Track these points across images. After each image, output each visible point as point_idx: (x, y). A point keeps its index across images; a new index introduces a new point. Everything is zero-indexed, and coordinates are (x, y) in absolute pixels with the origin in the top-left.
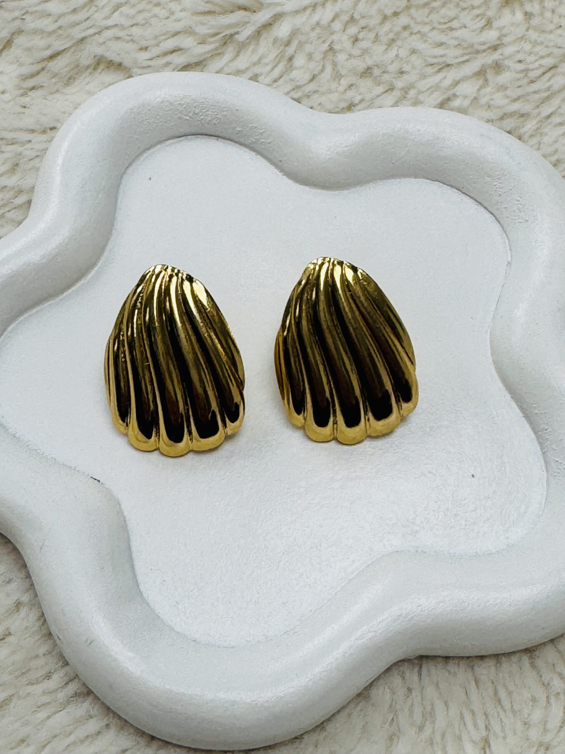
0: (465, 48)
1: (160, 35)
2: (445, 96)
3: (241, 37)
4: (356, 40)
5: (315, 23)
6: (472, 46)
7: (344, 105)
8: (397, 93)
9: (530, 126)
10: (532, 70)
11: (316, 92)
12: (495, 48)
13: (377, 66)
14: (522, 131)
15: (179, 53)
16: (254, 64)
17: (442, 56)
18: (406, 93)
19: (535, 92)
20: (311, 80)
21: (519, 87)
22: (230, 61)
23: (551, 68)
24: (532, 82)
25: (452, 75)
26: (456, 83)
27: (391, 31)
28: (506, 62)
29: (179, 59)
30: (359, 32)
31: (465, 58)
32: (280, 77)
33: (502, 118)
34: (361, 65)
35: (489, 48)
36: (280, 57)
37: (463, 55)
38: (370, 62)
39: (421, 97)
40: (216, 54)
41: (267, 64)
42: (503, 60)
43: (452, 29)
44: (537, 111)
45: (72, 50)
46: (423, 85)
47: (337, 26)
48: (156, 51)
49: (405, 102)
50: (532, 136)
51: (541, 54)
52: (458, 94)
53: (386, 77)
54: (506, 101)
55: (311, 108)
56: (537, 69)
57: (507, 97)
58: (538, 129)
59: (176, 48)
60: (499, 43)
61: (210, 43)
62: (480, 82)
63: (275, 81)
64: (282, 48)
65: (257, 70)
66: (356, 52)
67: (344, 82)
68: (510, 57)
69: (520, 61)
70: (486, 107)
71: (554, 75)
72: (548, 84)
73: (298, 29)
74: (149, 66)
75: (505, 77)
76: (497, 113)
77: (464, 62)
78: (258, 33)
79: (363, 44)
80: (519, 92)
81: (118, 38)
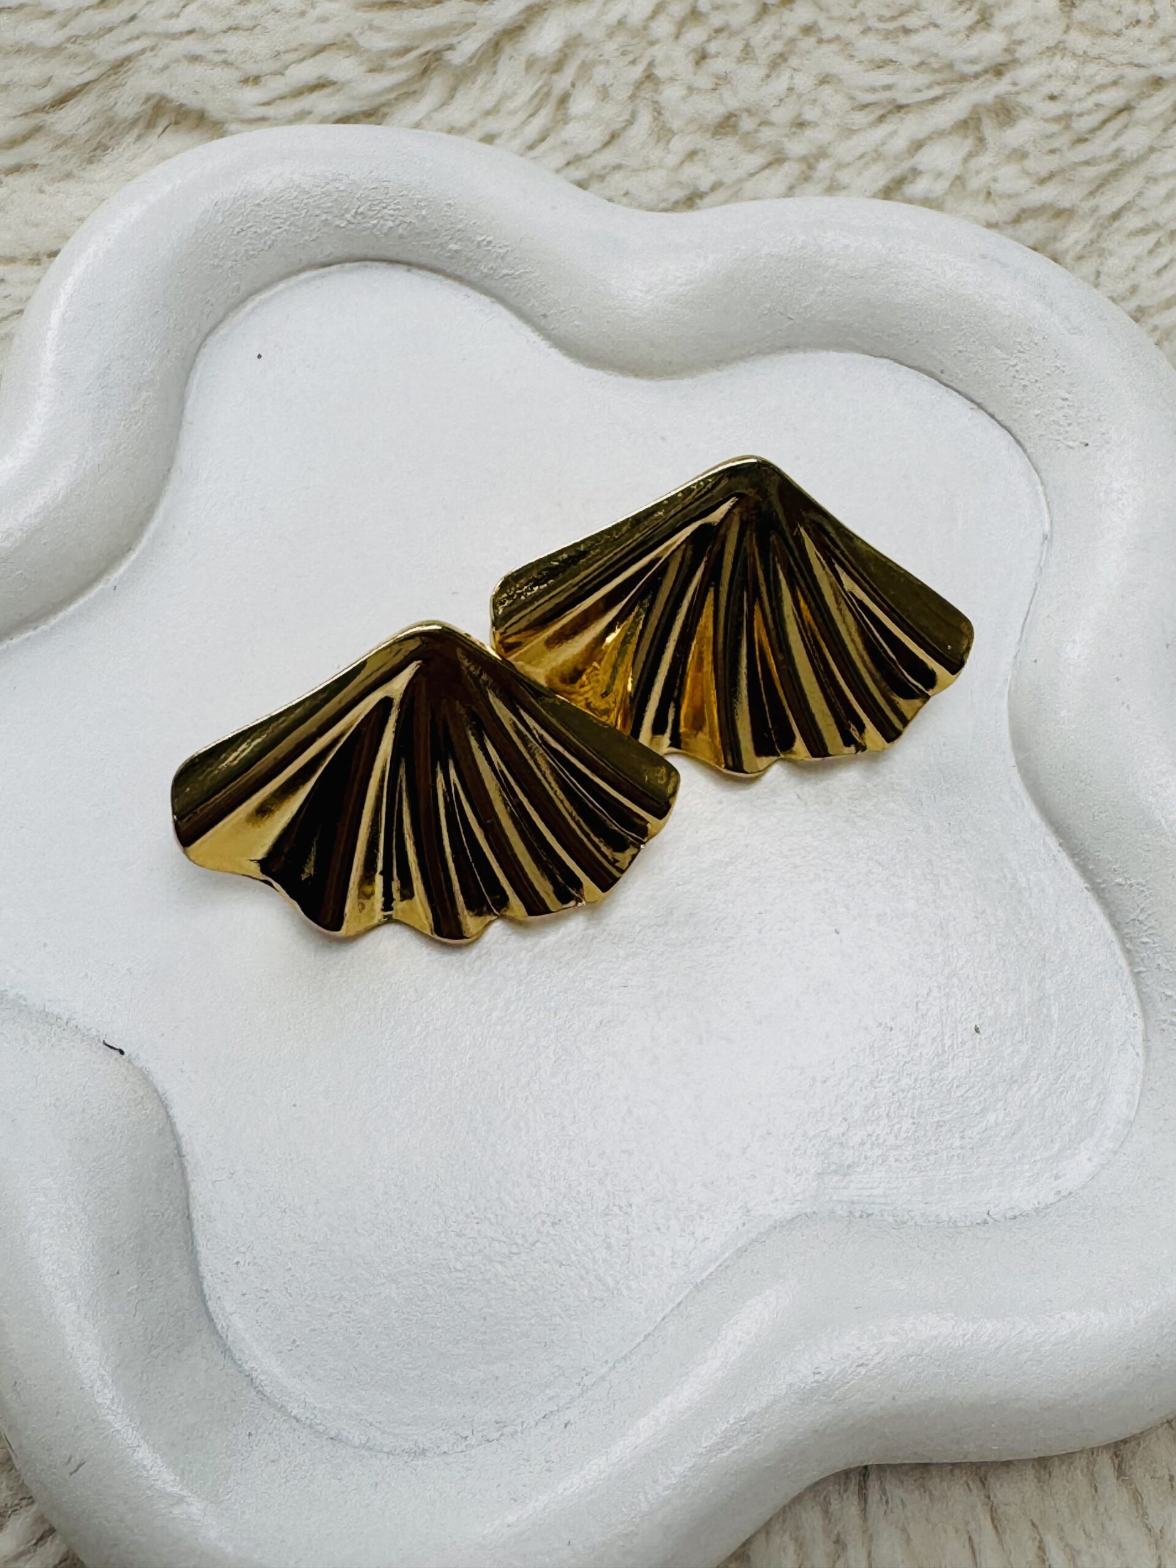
0: (935, 71)
1: (286, 52)
2: (897, 172)
3: (456, 57)
4: (702, 57)
5: (615, 23)
6: (950, 66)
7: (678, 194)
8: (790, 169)
9: (1076, 235)
10: (1081, 115)
11: (618, 167)
12: (998, 71)
13: (748, 111)
14: (1060, 246)
15: (326, 91)
16: (488, 113)
17: (888, 87)
18: (811, 167)
19: (1087, 163)
20: (607, 144)
21: (1052, 151)
22: (436, 110)
23: (1120, 111)
24: (1081, 140)
25: (909, 128)
26: (918, 145)
27: (775, 37)
28: (1024, 99)
29: (325, 103)
30: (709, 41)
31: (937, 91)
32: (543, 139)
33: (1017, 220)
34: (713, 108)
35: (986, 71)
36: (541, 98)
37: (929, 87)
38: (733, 103)
39: (844, 176)
40: (407, 92)
41: (513, 113)
42: (1018, 93)
43: (906, 31)
44: (1092, 202)
45: (99, 87)
46: (845, 150)
47: (663, 27)
48: (276, 86)
49: (810, 187)
50: (1080, 258)
51: (1099, 80)
52: (921, 167)
53: (767, 135)
54: (1024, 183)
55: (610, 200)
56: (1089, 112)
57: (1028, 174)
58: (1092, 242)
59: (321, 81)
60: (1009, 57)
61: (392, 70)
62: (968, 144)
63: (531, 147)
64: (545, 76)
65: (491, 125)
66: (703, 81)
67: (679, 145)
68: (1033, 87)
69: (1052, 98)
70: (982, 197)
71: (1126, 127)
72: (1114, 145)
73: (580, 35)
74: (263, 119)
75: (1021, 133)
76: (1007, 209)
77: (935, 100)
78: (495, 47)
79: (717, 65)
80: (1053, 163)
81: (195, 59)
